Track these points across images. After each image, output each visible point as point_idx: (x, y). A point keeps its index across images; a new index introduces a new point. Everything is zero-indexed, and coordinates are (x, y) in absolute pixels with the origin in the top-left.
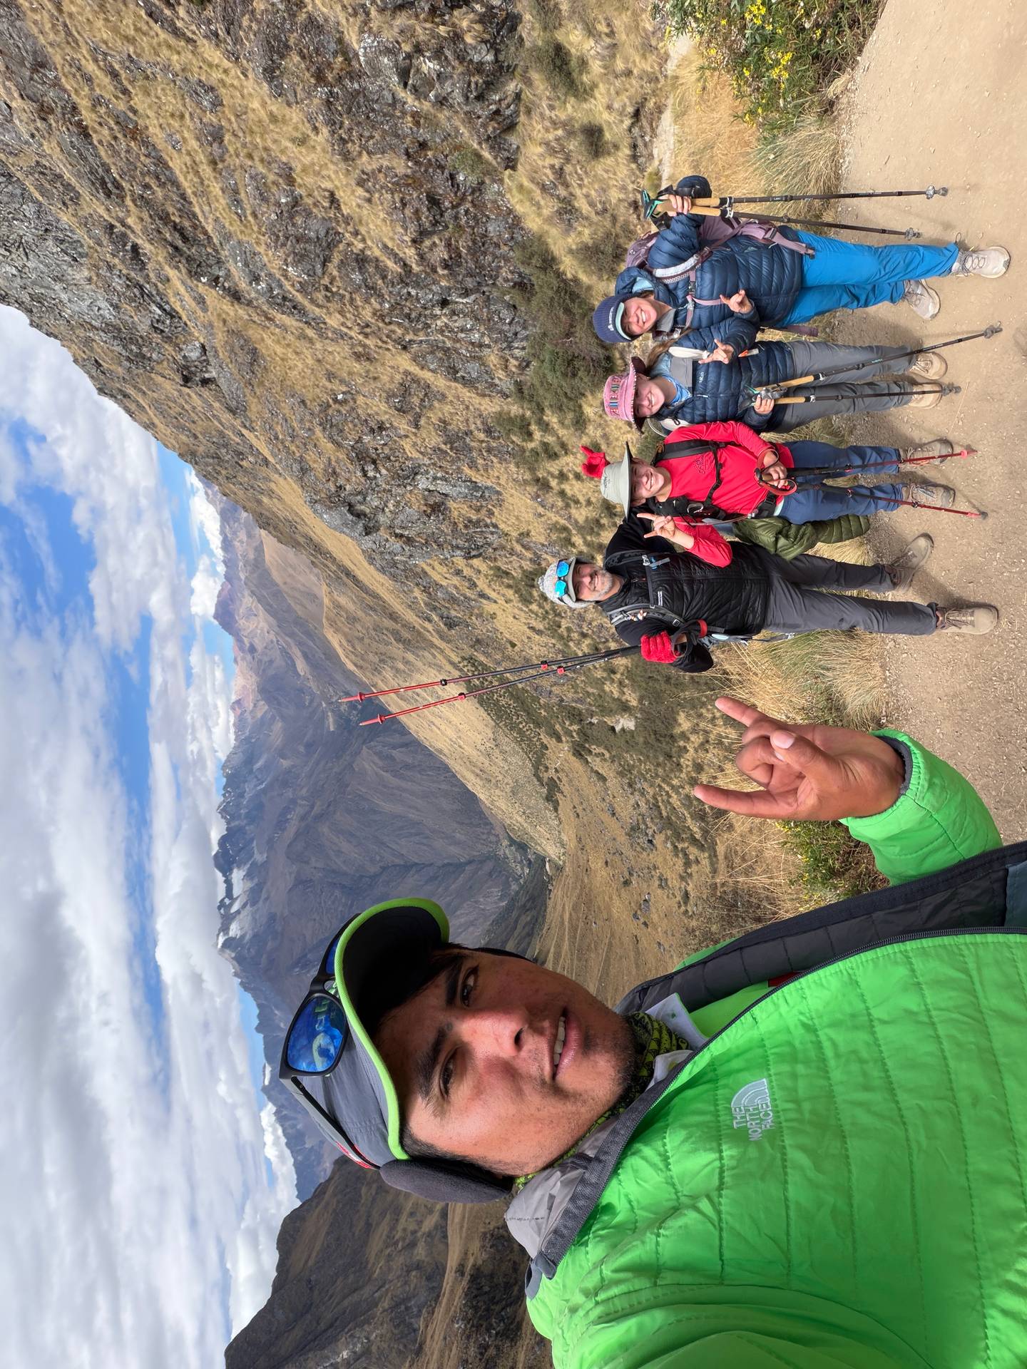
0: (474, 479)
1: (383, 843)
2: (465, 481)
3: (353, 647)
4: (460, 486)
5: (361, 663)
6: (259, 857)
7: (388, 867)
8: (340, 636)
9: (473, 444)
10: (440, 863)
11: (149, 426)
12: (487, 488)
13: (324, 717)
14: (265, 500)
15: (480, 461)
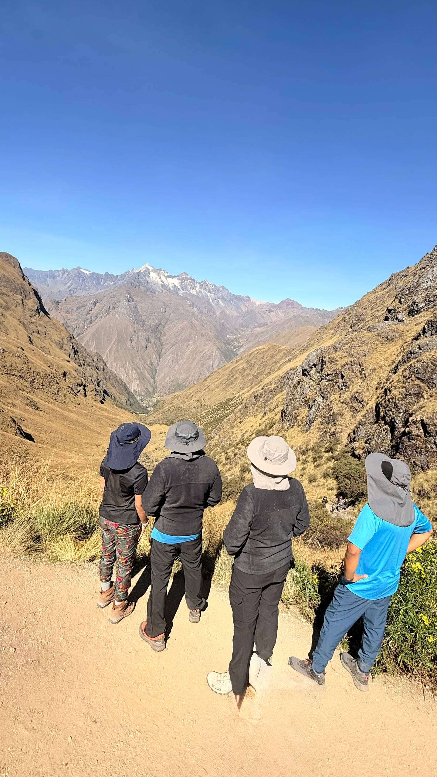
0: (315, 422)
1: (172, 346)
2: (315, 418)
3: (260, 353)
4: (314, 415)
5: (253, 355)
6: (181, 293)
7: (162, 346)
8: (266, 349)
9: (330, 425)
10: (158, 368)
11: (374, 291)
12: (310, 427)
13: (234, 334)
14: (332, 332)
15: (322, 427)
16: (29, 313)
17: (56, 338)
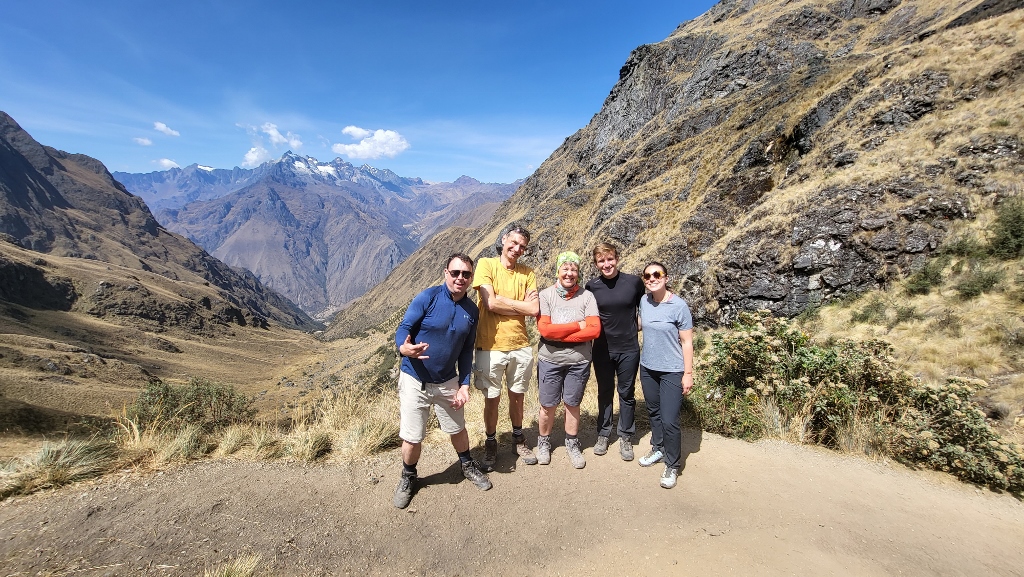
3: (444, 239)
6: (338, 182)
7: (327, 248)
8: (450, 234)
10: (326, 275)
11: (552, 158)
13: (410, 222)
14: (517, 205)
16: (134, 232)
17: (183, 258)
